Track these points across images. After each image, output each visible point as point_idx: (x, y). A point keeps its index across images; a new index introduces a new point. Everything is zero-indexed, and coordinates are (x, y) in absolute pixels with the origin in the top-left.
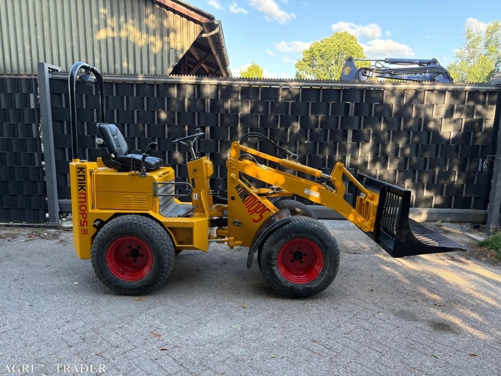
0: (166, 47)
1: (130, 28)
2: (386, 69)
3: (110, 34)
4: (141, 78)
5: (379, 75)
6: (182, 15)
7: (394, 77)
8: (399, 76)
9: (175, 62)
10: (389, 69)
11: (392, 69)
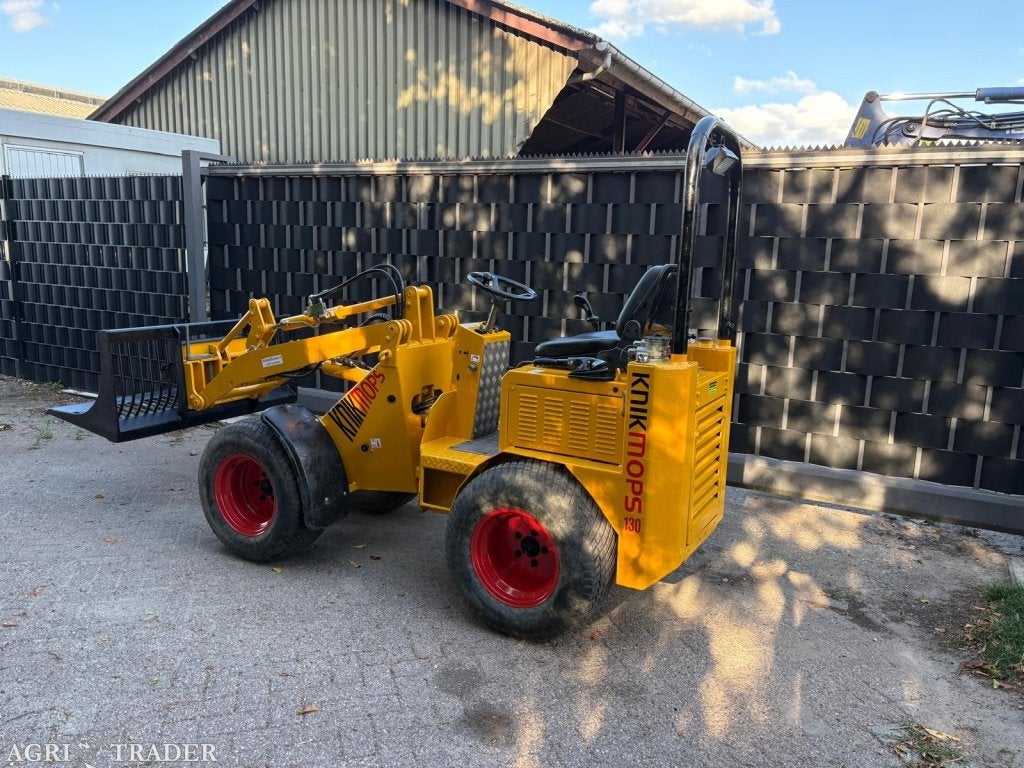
0: (508, 109)
1: (453, 81)
2: (971, 117)
3: (421, 95)
4: (316, 169)
5: (950, 132)
6: (540, 42)
7: (999, 135)
8: (1013, 132)
9: (525, 135)
10: (983, 116)
11: (991, 117)
